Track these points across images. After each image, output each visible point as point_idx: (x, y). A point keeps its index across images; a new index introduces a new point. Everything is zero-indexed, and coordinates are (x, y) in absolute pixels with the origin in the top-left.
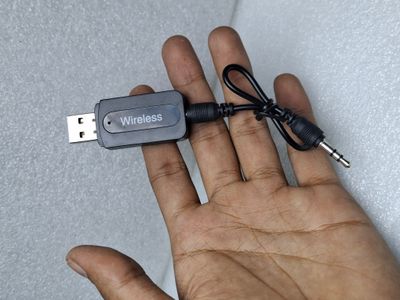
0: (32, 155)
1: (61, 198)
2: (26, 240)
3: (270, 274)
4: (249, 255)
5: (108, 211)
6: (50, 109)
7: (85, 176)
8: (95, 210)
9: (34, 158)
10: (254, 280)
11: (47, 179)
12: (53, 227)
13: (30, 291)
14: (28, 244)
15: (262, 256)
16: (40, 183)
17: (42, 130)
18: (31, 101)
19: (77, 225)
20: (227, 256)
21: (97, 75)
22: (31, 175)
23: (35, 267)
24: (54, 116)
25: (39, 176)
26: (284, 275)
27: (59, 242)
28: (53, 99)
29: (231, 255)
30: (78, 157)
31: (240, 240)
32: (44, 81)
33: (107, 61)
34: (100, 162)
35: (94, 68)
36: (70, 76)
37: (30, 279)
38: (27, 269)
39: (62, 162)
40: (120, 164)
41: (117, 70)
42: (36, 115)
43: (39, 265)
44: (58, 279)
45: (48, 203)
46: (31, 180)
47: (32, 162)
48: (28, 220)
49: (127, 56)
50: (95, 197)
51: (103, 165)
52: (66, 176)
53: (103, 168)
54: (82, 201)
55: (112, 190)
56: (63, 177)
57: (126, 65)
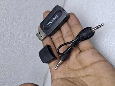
0: (3, 35)
1: (13, 50)
2: (2, 63)
3: (79, 82)
4: (73, 78)
5: (29, 53)
6: (9, 20)
7: (21, 42)
8: (25, 53)
9: (4, 36)
10: (73, 84)
11: (8, 43)
12: (11, 59)
13: (4, 80)
14: (3, 65)
15: (76, 78)
16: (6, 44)
17: (6, 27)
18: (2, 17)
19: (19, 58)
20: (66, 79)
21: (24, 8)
22: (3, 42)
23: (5, 72)
24: (10, 22)
25: (5, 42)
26: (83, 82)
27: (13, 64)
28: (10, 16)
29: (67, 79)
30: (19, 36)
31: (70, 74)
32: (6, 10)
33: (27, 3)
34: (26, 37)
35: (23, 6)
36: (15, 8)
37: (4, 76)
38: (2, 73)
39: (13, 37)
40: (32, 38)
41: (31, 6)
42: (4, 22)
43: (7, 71)
44: (13, 76)
45: (9, 51)
46: (3, 44)
47: (3, 38)
48: (2, 57)
49: (34, 1)
50: (24, 49)
51: (27, 38)
52: (15, 42)
53: (27, 39)
54: (20, 50)
55: (30, 47)
56: (14, 42)
57: (34, 5)
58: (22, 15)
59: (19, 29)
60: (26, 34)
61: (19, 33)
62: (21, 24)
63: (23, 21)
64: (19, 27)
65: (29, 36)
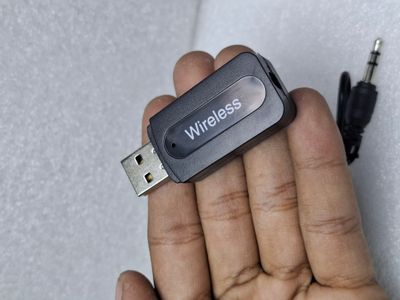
5: (69, 236)
7: (33, 197)
8: (53, 237)
19: (31, 259)
21: (35, 59)
27: (10, 285)
30: (21, 173)
33: (45, 38)
34: (52, 175)
35: (28, 49)
40: (79, 173)
41: (61, 48)
49: (72, 28)
50: (51, 221)
51: (57, 178)
52: (8, 200)
53: (57, 182)
54: (34, 229)
55: (74, 208)
56: (5, 201)
57: (73, 41)
58: (30, 86)
59: (22, 145)
60: (52, 161)
61: (21, 161)
62: (29, 125)
63: (32, 113)
64: (22, 138)
65: (63, 167)
